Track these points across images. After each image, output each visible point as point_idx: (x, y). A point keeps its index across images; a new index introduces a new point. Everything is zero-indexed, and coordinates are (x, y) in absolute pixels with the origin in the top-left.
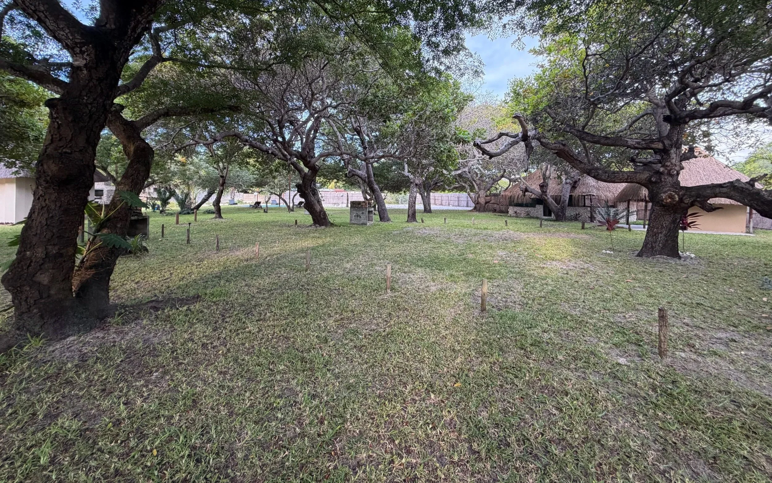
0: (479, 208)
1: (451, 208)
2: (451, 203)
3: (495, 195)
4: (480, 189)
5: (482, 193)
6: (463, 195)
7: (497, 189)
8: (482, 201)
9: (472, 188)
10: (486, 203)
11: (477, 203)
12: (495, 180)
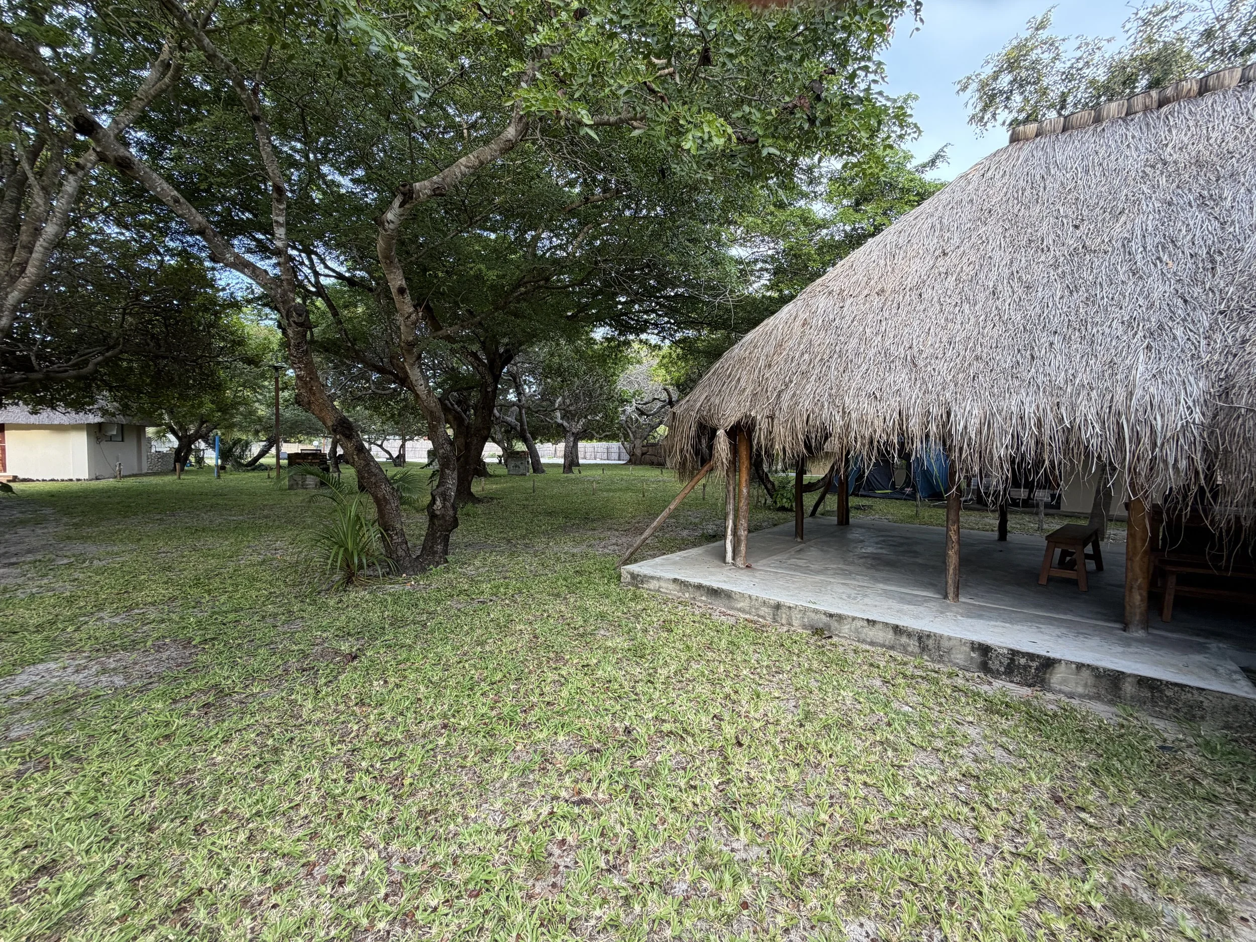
0: (634, 460)
1: (598, 461)
2: (598, 455)
3: (653, 445)
4: (636, 438)
5: (638, 442)
6: (615, 445)
7: (654, 438)
8: (638, 452)
9: (626, 436)
10: (643, 454)
11: (632, 454)
12: (653, 428)
